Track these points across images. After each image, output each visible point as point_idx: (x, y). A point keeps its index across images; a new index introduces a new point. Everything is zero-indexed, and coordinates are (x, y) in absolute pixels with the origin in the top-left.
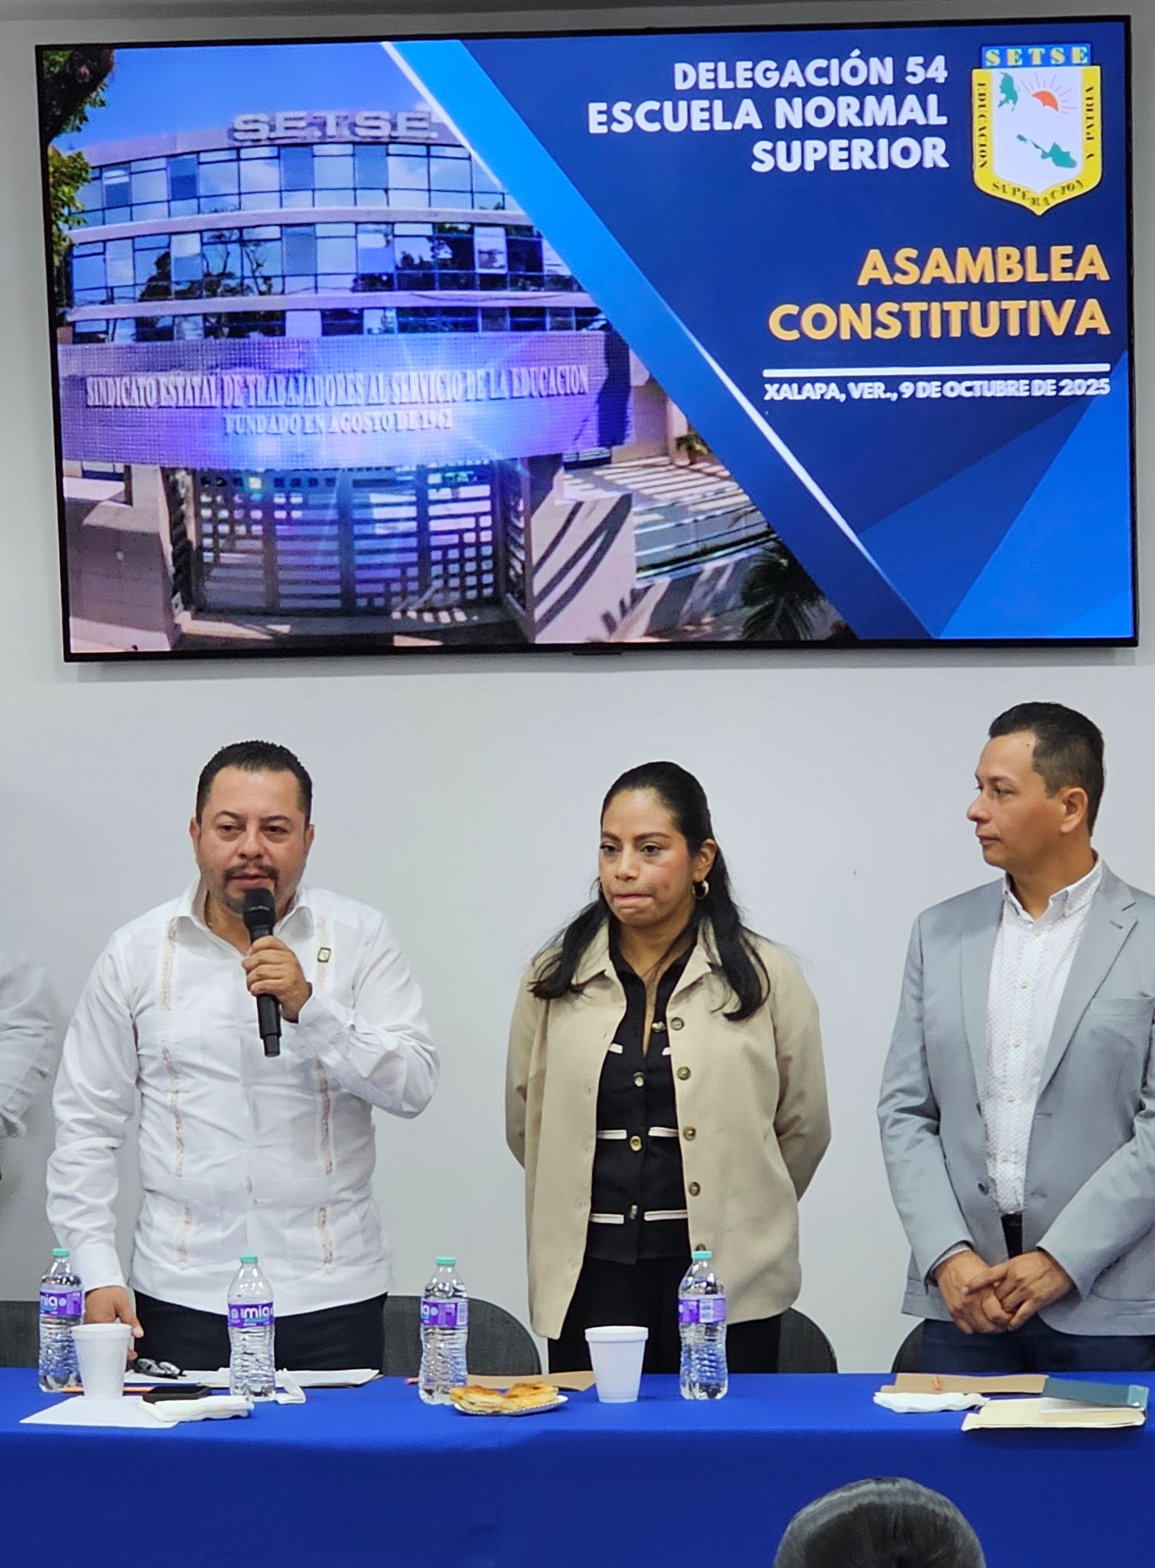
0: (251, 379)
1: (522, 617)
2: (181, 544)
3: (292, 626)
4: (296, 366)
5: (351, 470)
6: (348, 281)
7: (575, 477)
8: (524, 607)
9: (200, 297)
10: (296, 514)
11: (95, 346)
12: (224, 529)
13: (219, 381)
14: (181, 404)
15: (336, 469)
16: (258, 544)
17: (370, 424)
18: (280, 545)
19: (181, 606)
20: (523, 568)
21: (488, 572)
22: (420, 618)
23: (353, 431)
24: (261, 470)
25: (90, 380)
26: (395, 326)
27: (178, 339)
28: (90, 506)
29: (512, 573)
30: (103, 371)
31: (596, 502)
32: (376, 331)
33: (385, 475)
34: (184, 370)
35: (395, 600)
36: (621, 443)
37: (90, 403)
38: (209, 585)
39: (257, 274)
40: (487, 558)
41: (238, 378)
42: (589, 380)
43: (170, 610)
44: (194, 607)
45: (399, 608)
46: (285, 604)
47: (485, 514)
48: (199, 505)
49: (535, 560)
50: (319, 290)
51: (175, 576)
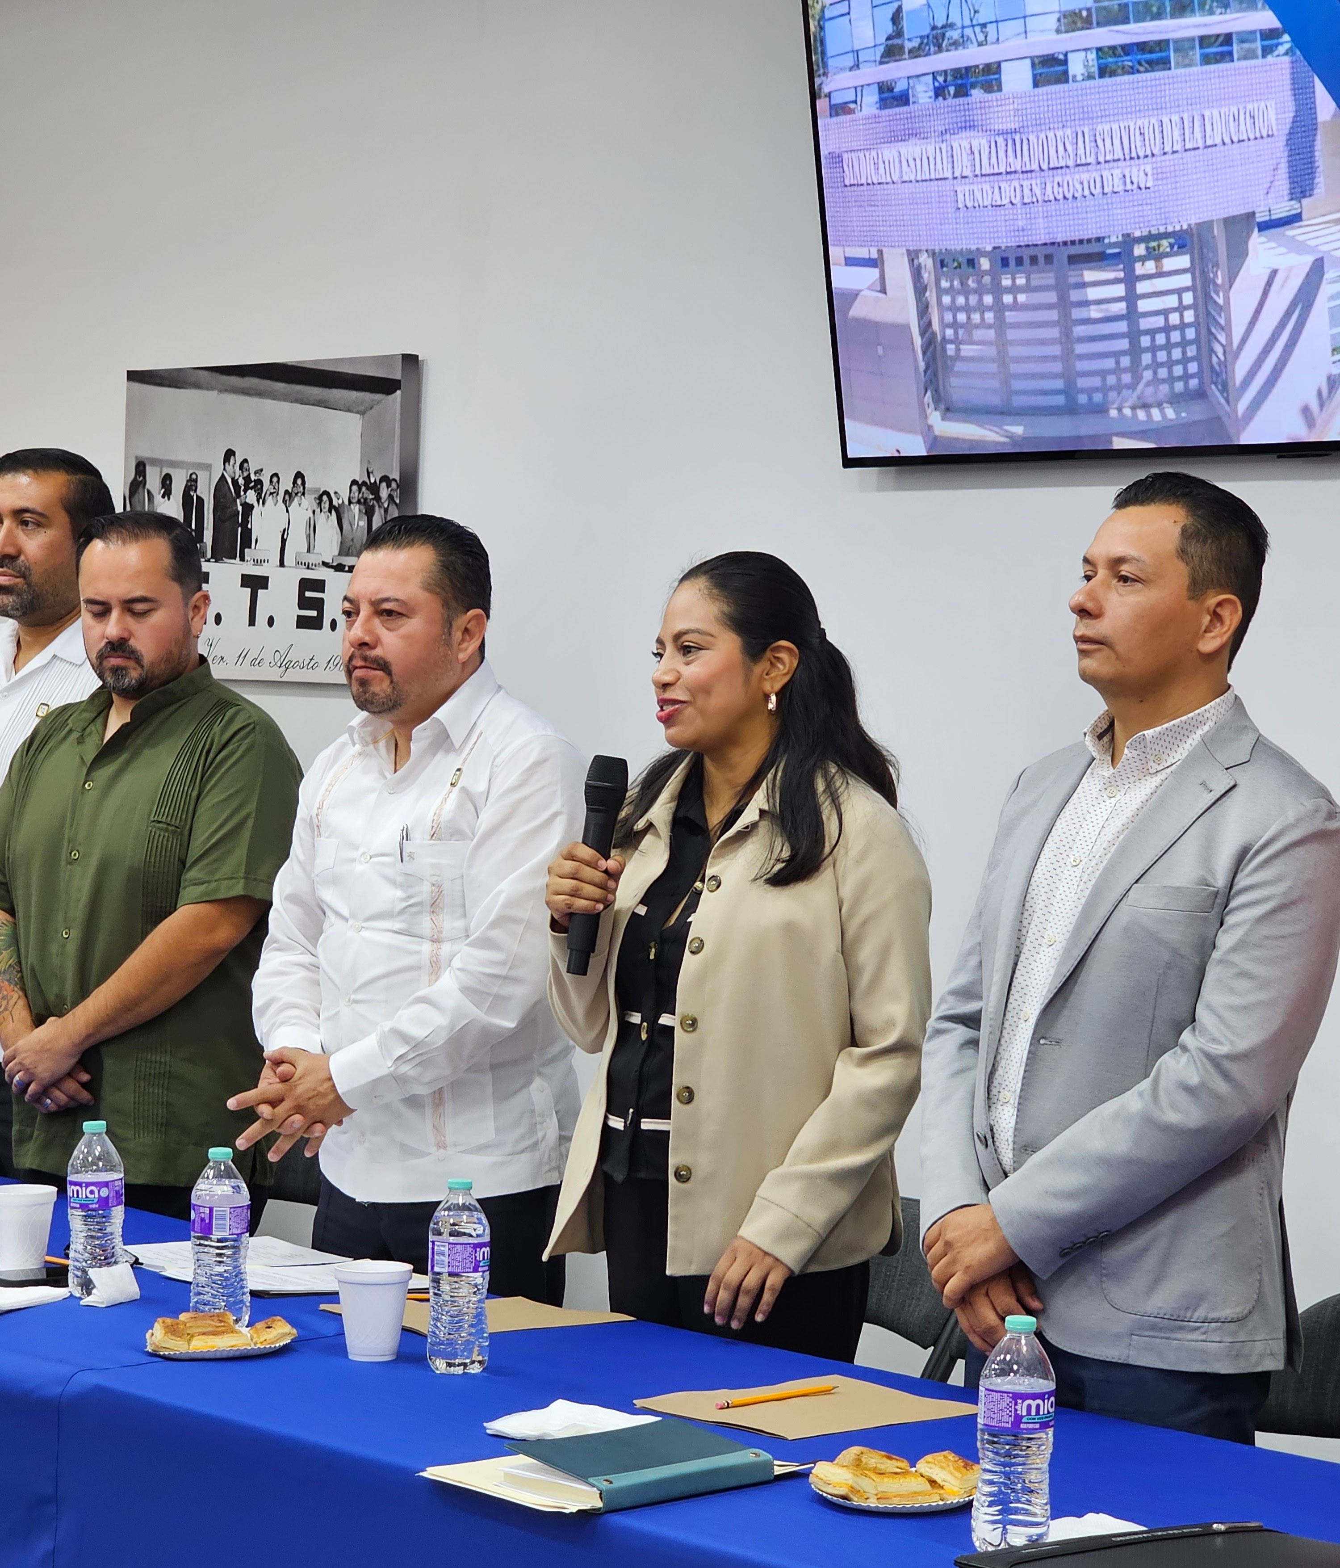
0: (975, 144)
1: (1227, 413)
2: (927, 335)
3: (1025, 426)
4: (1013, 126)
5: (1065, 243)
6: (1052, 21)
7: (1269, 241)
8: (1228, 402)
9: (928, 54)
10: (1022, 298)
11: (849, 117)
12: (962, 317)
13: (949, 148)
14: (919, 178)
15: (1053, 244)
16: (991, 334)
17: (1079, 187)
18: (1011, 334)
19: (932, 406)
20: (1225, 353)
21: (1192, 359)
22: (1135, 415)
23: (1065, 198)
24: (989, 248)
25: (845, 156)
26: (1095, 70)
27: (914, 103)
28: (853, 296)
29: (1215, 360)
30: (855, 145)
31: (1290, 269)
32: (1079, 78)
33: (1095, 248)
34: (919, 139)
35: (1112, 395)
36: (1310, 196)
37: (847, 183)
38: (954, 381)
39: (975, 22)
40: (1191, 342)
41: (965, 144)
42: (1277, 119)
43: (924, 411)
44: (942, 407)
45: (1115, 406)
46: (1018, 401)
47: (1187, 289)
48: (940, 292)
49: (1236, 342)
50: (1028, 34)
51: (925, 372)
